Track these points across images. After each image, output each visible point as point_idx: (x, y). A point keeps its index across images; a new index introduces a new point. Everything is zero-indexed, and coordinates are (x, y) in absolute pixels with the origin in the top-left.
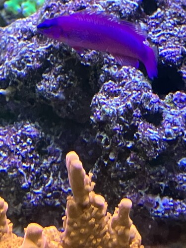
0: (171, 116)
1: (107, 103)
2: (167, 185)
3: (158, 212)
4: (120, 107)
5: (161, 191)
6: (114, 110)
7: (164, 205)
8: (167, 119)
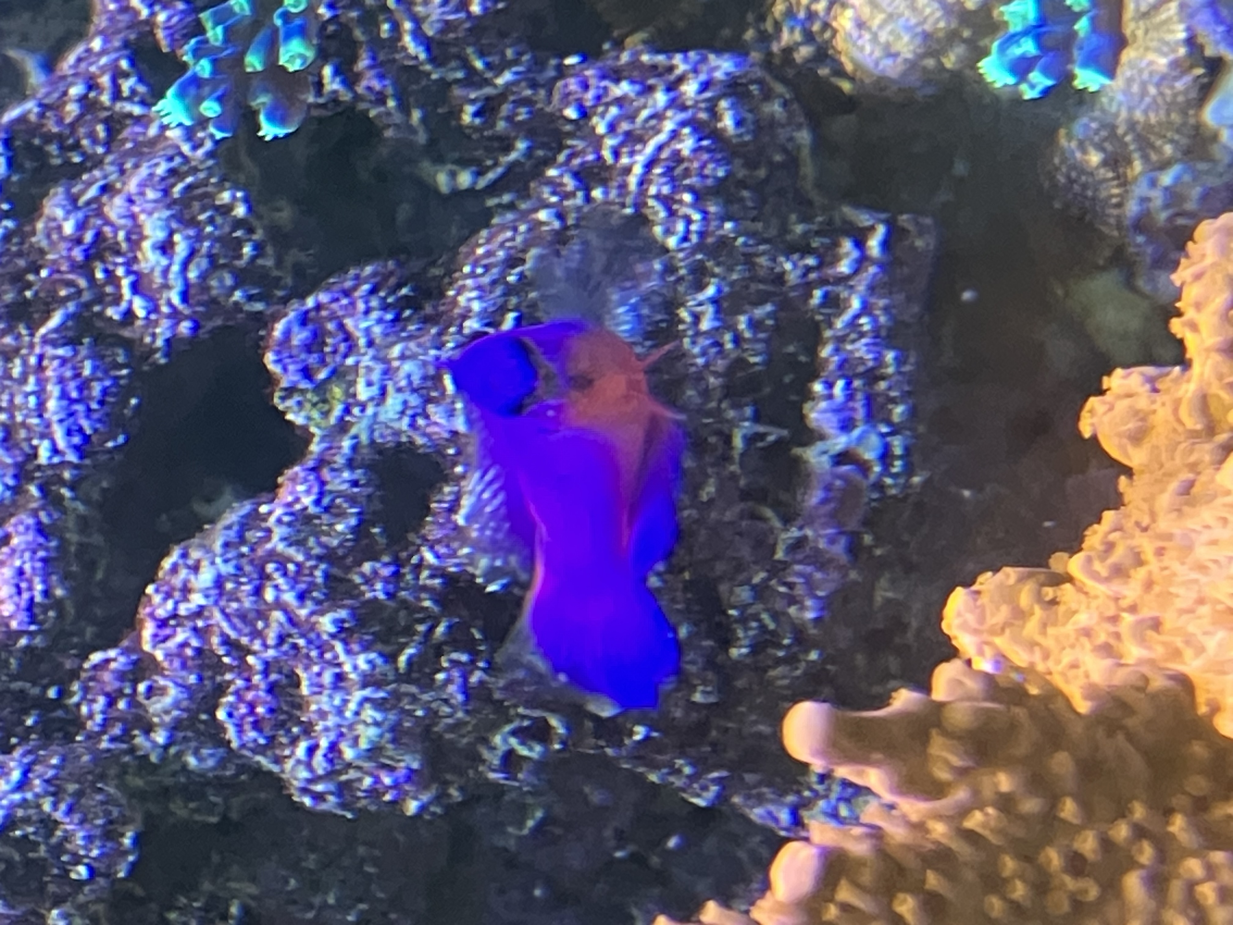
0: (393, 402)
1: (332, 736)
2: (748, 411)
3: (886, 456)
4: (347, 668)
5: (779, 442)
6: (366, 700)
7: (846, 426)
8: (406, 421)
